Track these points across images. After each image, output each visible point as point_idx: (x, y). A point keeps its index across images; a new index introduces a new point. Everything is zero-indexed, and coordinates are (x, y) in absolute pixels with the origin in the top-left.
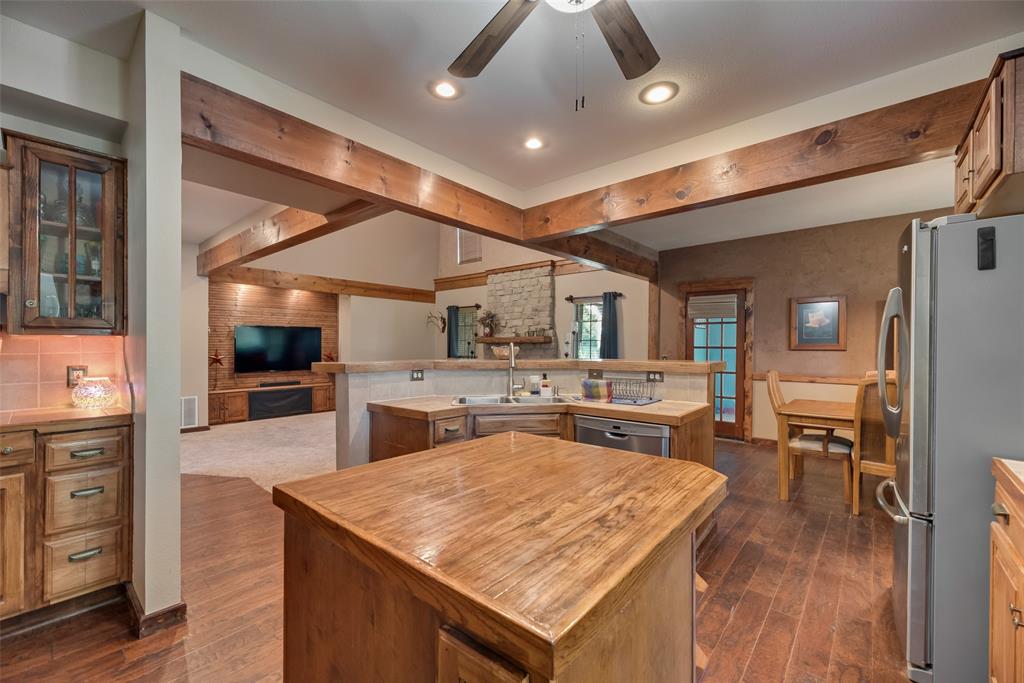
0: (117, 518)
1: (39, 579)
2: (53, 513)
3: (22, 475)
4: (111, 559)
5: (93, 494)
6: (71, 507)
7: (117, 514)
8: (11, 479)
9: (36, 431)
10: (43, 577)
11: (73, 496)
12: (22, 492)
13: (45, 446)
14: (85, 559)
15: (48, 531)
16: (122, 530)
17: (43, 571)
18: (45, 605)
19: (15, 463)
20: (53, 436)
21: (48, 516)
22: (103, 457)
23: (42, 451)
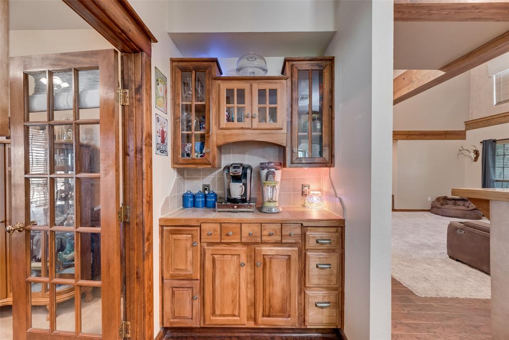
0: (336, 286)
1: (303, 310)
2: (309, 275)
3: (296, 249)
4: (334, 312)
5: (326, 268)
6: (317, 273)
7: (337, 284)
8: (293, 250)
9: (302, 224)
10: (304, 310)
11: (317, 267)
12: (297, 259)
13: (305, 233)
14: (322, 308)
15: (307, 285)
16: (339, 293)
17: (304, 307)
18: (305, 327)
19: (294, 241)
20: (308, 228)
21: (307, 275)
22: (331, 245)
23: (304, 236)
